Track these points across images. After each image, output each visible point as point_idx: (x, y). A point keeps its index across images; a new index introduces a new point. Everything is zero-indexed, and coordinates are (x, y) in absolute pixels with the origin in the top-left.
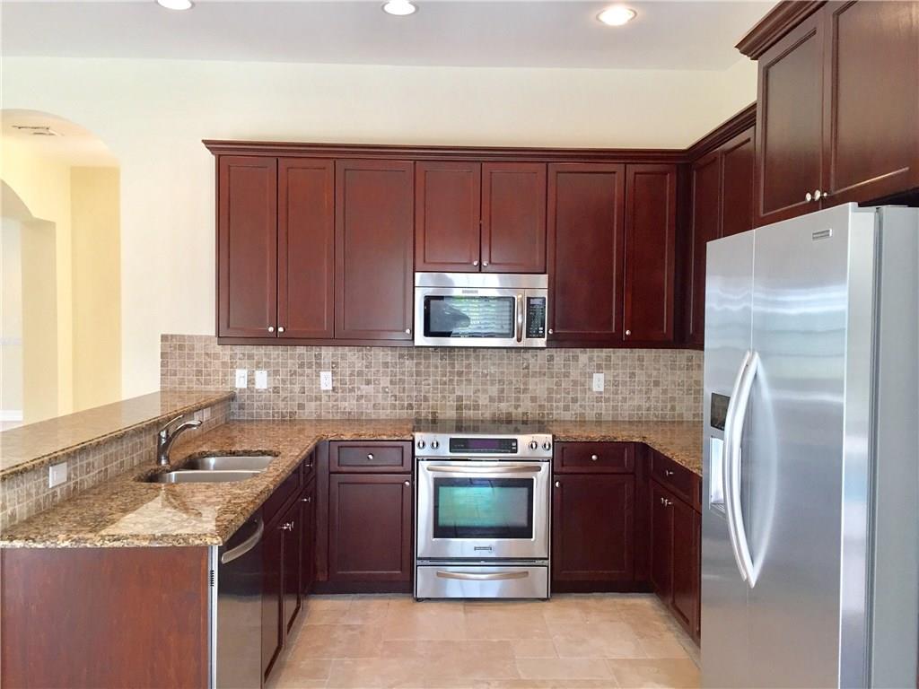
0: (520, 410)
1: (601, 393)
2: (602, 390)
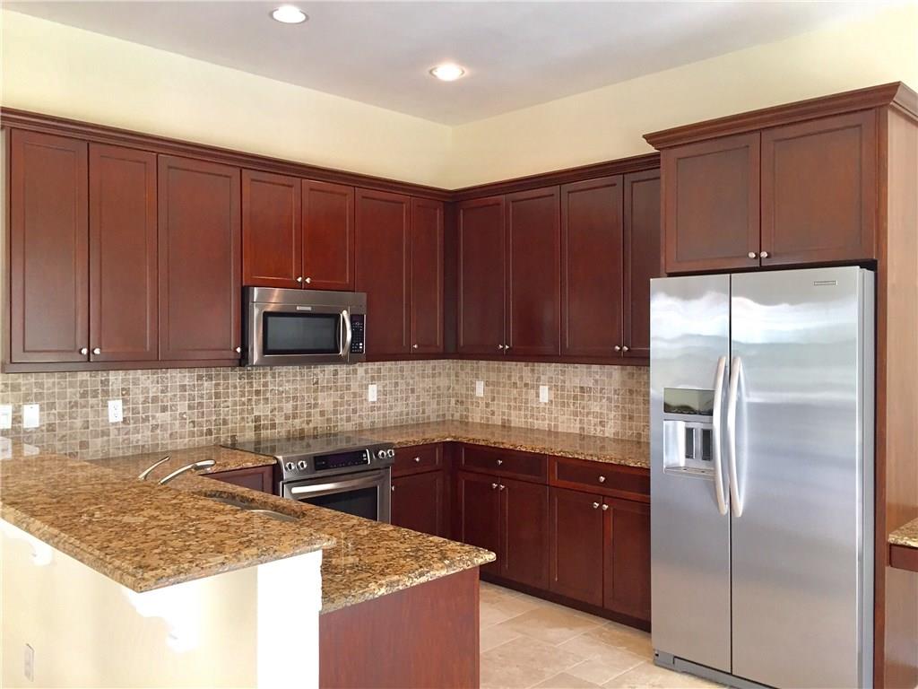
0: (311, 425)
1: (374, 402)
2: (376, 400)
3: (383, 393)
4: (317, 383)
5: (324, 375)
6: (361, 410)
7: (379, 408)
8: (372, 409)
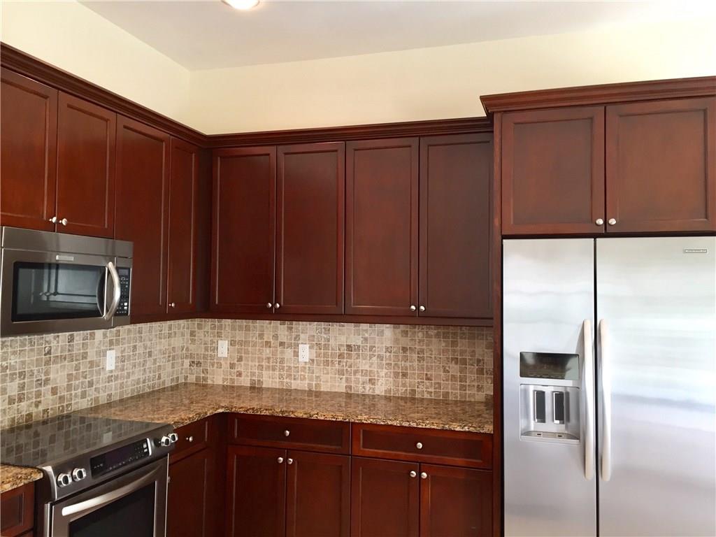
0: (41, 408)
1: (111, 371)
2: (113, 368)
3: (121, 359)
4: (49, 352)
5: (58, 342)
6: (98, 382)
7: (117, 378)
8: (109, 379)
